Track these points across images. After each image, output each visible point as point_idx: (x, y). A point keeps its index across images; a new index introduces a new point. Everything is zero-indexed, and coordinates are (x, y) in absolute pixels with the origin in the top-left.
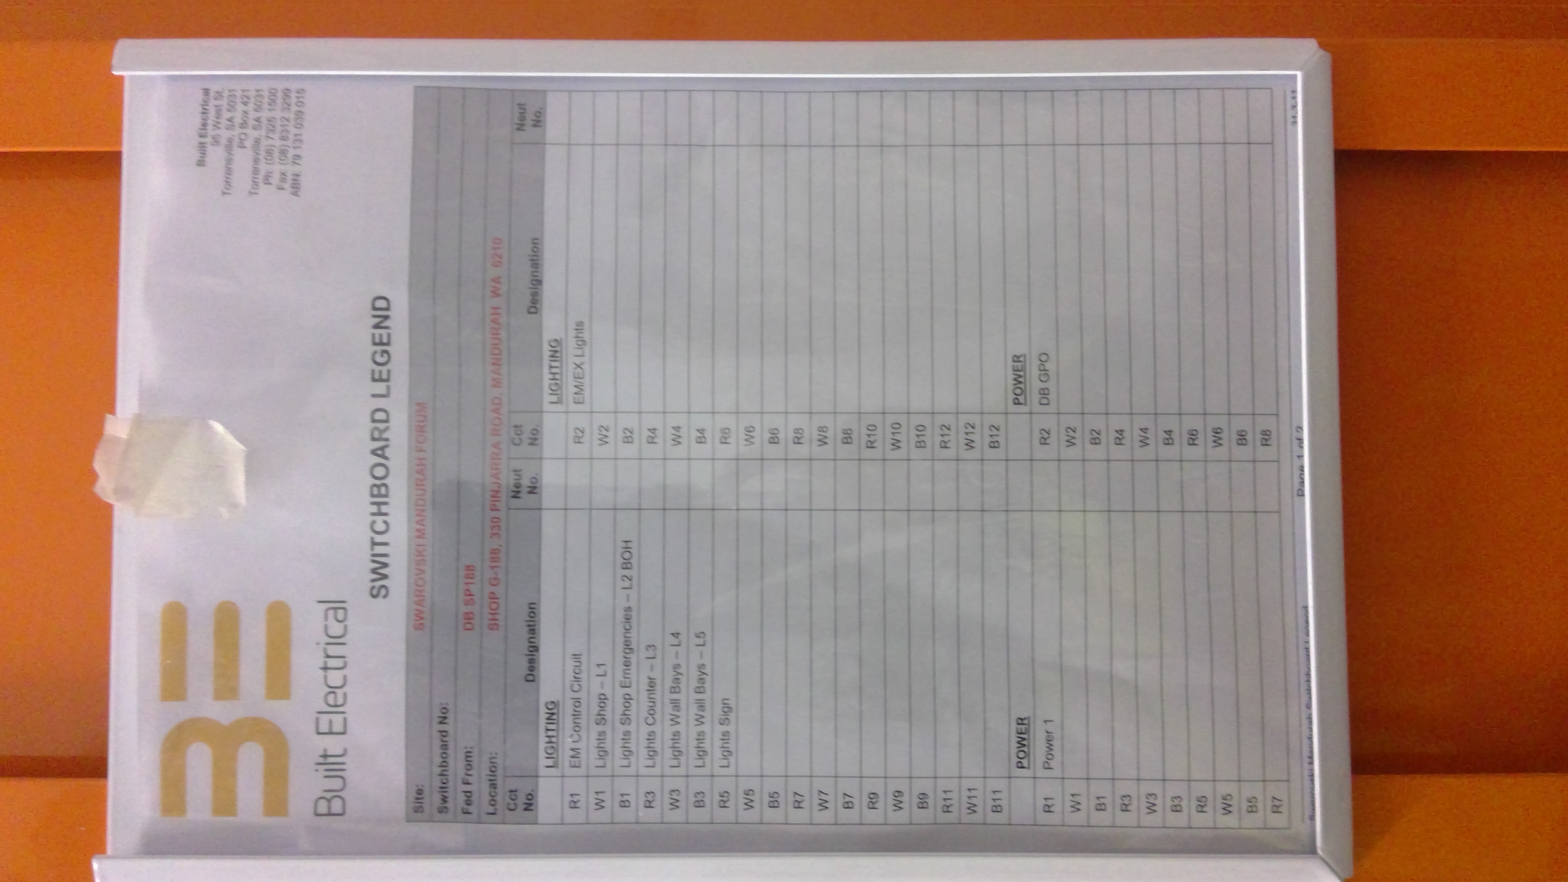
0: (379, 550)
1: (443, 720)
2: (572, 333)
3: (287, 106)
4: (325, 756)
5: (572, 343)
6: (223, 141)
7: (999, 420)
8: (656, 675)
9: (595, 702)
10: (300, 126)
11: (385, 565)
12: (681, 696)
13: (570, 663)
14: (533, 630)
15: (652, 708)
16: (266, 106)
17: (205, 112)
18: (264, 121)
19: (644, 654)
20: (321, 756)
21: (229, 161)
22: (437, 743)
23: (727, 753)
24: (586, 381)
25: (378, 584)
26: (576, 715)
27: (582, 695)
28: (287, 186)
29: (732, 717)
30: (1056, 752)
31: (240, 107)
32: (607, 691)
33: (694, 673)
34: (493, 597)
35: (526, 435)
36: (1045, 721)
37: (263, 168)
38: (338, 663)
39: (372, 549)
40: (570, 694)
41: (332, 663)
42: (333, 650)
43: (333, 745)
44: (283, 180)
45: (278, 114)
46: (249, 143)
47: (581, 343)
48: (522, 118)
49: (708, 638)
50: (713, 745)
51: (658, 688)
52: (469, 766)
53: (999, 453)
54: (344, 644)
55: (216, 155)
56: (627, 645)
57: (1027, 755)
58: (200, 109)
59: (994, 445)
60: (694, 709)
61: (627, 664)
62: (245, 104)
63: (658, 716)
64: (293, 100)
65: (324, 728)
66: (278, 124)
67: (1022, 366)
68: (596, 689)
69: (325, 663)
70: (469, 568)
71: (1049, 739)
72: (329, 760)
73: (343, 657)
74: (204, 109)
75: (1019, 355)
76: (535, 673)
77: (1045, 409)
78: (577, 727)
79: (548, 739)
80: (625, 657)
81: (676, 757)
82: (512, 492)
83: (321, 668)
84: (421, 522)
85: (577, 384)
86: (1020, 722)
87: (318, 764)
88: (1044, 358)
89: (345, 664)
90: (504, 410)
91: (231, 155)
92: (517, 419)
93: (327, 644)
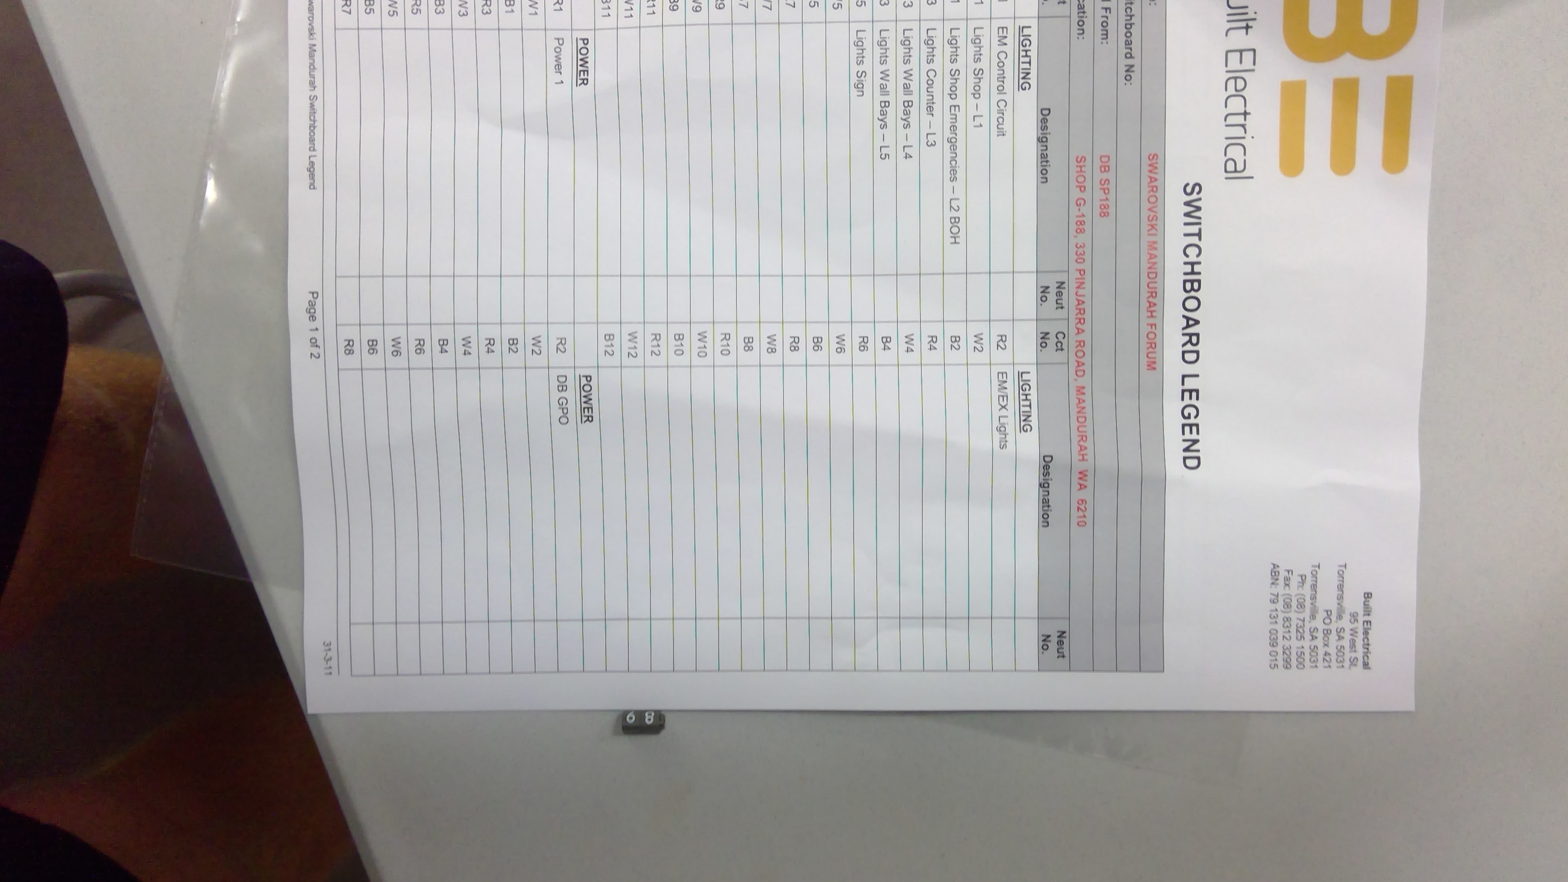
0: (1194, 229)
1: (1130, 69)
2: (1010, 438)
3: (1286, 651)
4: (1247, 28)
5: (1010, 429)
6: (1346, 617)
7: (605, 360)
8: (926, 118)
9: (984, 91)
10: (1273, 633)
11: (1187, 215)
12: (902, 98)
13: (1007, 126)
14: (1043, 158)
15: (930, 86)
16: (1307, 651)
17: (1367, 646)
18: (1307, 636)
19: (938, 138)
20: (1251, 27)
21: (1340, 598)
22: (1136, 46)
23: (859, 43)
24: (996, 393)
25: (1194, 196)
26: (1002, 78)
27: (996, 97)
28: (1283, 574)
29: (854, 80)
30: (552, 56)
31: (1332, 650)
32: (972, 101)
33: (890, 119)
34: (1082, 188)
35: (1052, 341)
36: (562, 82)
37: (1307, 591)
38: (1231, 120)
39: (1200, 230)
40: (1008, 98)
41: (1240, 120)
42: (1239, 132)
43: (1239, 39)
44: (1287, 579)
45: (1295, 644)
46: (1321, 615)
47: (1002, 429)
48: (1060, 643)
49: (877, 153)
50: (872, 53)
51: (924, 106)
52: (1105, 25)
53: (604, 330)
54: (1227, 138)
55: (1353, 603)
56: (953, 147)
57: (579, 51)
58: (1370, 648)
59: (609, 337)
60: (891, 87)
61: (953, 128)
62: (1326, 654)
63: (924, 78)
64: (1280, 657)
65: (1248, 57)
66: (1293, 634)
67: (584, 412)
68: (983, 102)
69: (1245, 119)
70: (1104, 214)
71: (558, 68)
72: (1244, 24)
73: (1227, 126)
74: (1368, 649)
75: (588, 422)
76: (1041, 117)
77: (562, 372)
78: (1001, 66)
79: (1028, 53)
80: (956, 134)
81: (907, 39)
82: (1065, 288)
83: (1249, 114)
84: (1152, 257)
85: (1005, 391)
86: (585, 82)
87: (1255, 19)
88: (564, 420)
89: (1225, 120)
90: (1073, 365)
91: (1338, 604)
92: (1061, 356)
93: (1244, 138)
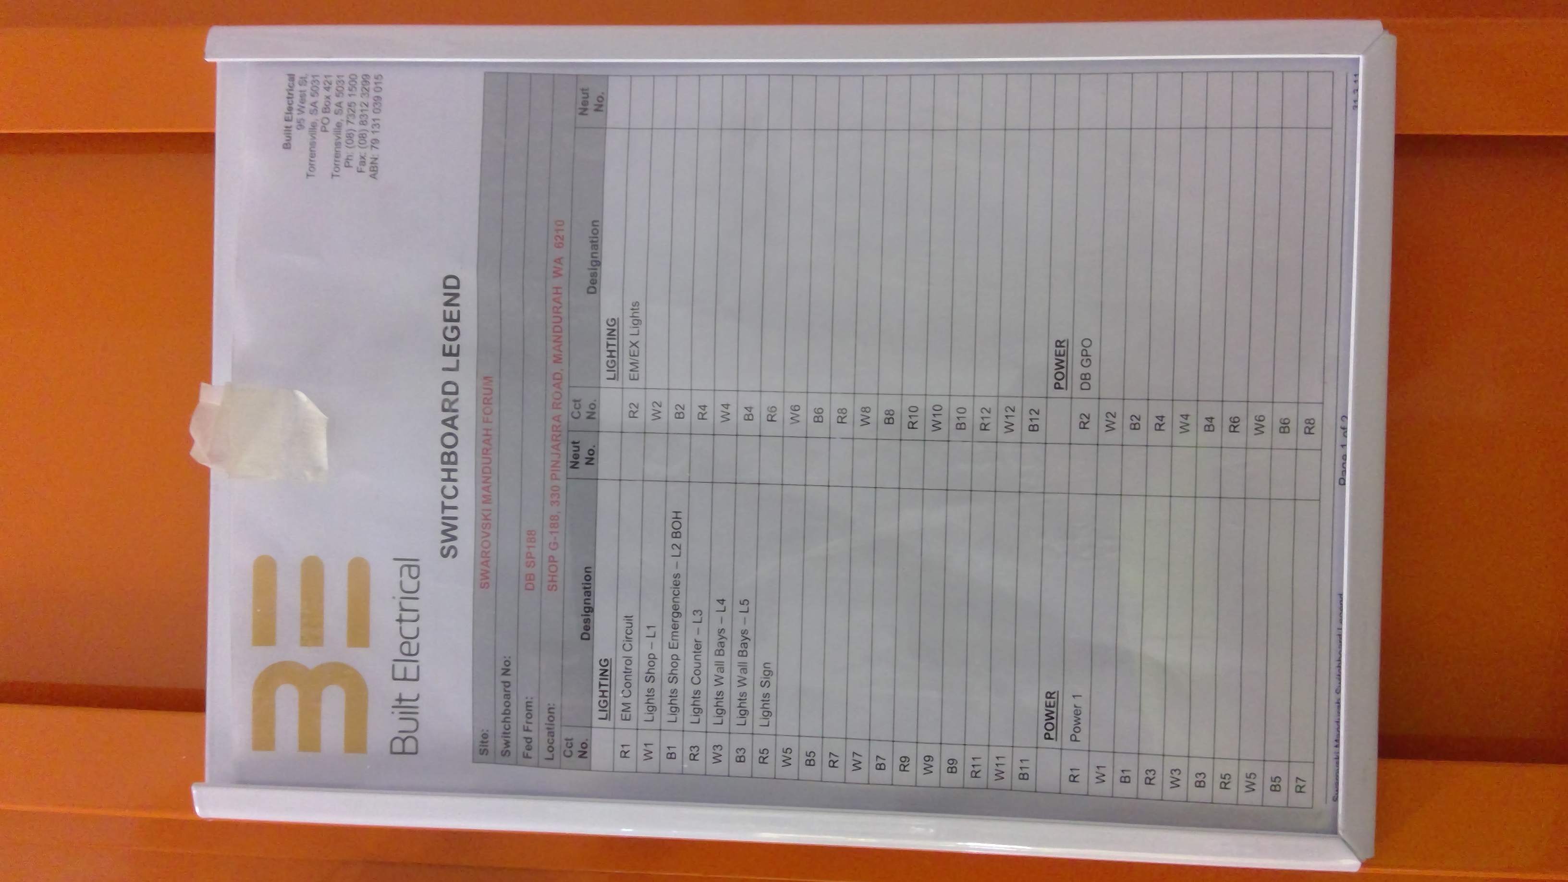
0: (449, 513)
1: (506, 672)
2: (628, 312)
3: (366, 91)
4: (400, 700)
5: (629, 322)
6: (307, 125)
7: (1039, 404)
8: (702, 637)
9: (645, 660)
10: (376, 111)
11: (454, 528)
12: (725, 659)
13: (623, 624)
14: (588, 592)
15: (698, 669)
16: (346, 92)
17: (290, 97)
18: (345, 106)
19: (691, 618)
20: (397, 700)
21: (313, 144)
22: (501, 693)
23: (767, 714)
24: (641, 359)
25: (447, 545)
26: (627, 672)
27: (633, 654)
28: (366, 168)
29: (773, 679)
30: (1084, 725)
31: (323, 93)
32: (657, 651)
33: (738, 637)
34: (552, 559)
35: (585, 409)
36: (1074, 696)
37: (344, 152)
38: (412, 616)
39: (443, 512)
40: (621, 653)
41: (406, 615)
42: (407, 604)
43: (408, 690)
44: (363, 163)
45: (358, 99)
46: (331, 127)
47: (637, 321)
48: (585, 103)
49: (752, 606)
50: (754, 704)
51: (704, 649)
52: (529, 714)
53: (1039, 436)
54: (417, 599)
55: (301, 138)
56: (676, 610)
57: (1055, 727)
58: (286, 94)
59: (1033, 428)
60: (737, 671)
61: (675, 627)
62: (327, 89)
63: (703, 676)
64: (372, 86)
65: (399, 674)
66: (358, 108)
67: (1064, 351)
68: (646, 649)
69: (401, 615)
70: (531, 533)
71: (1077, 713)
72: (404, 704)
73: (416, 611)
74: (289, 94)
75: (1061, 340)
76: (590, 632)
77: (1086, 394)
78: (628, 684)
79: (601, 694)
80: (673, 621)
81: (719, 715)
82: (571, 462)
83: (397, 620)
84: (487, 489)
85: (632, 361)
86: (1049, 695)
87: (393, 707)
88: (1087, 343)
89: (418, 616)
90: (565, 384)
91: (314, 138)
92: (576, 394)
93: (402, 598)
